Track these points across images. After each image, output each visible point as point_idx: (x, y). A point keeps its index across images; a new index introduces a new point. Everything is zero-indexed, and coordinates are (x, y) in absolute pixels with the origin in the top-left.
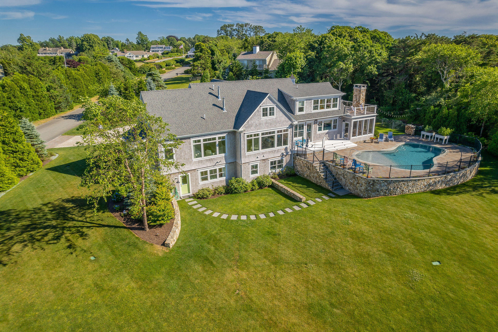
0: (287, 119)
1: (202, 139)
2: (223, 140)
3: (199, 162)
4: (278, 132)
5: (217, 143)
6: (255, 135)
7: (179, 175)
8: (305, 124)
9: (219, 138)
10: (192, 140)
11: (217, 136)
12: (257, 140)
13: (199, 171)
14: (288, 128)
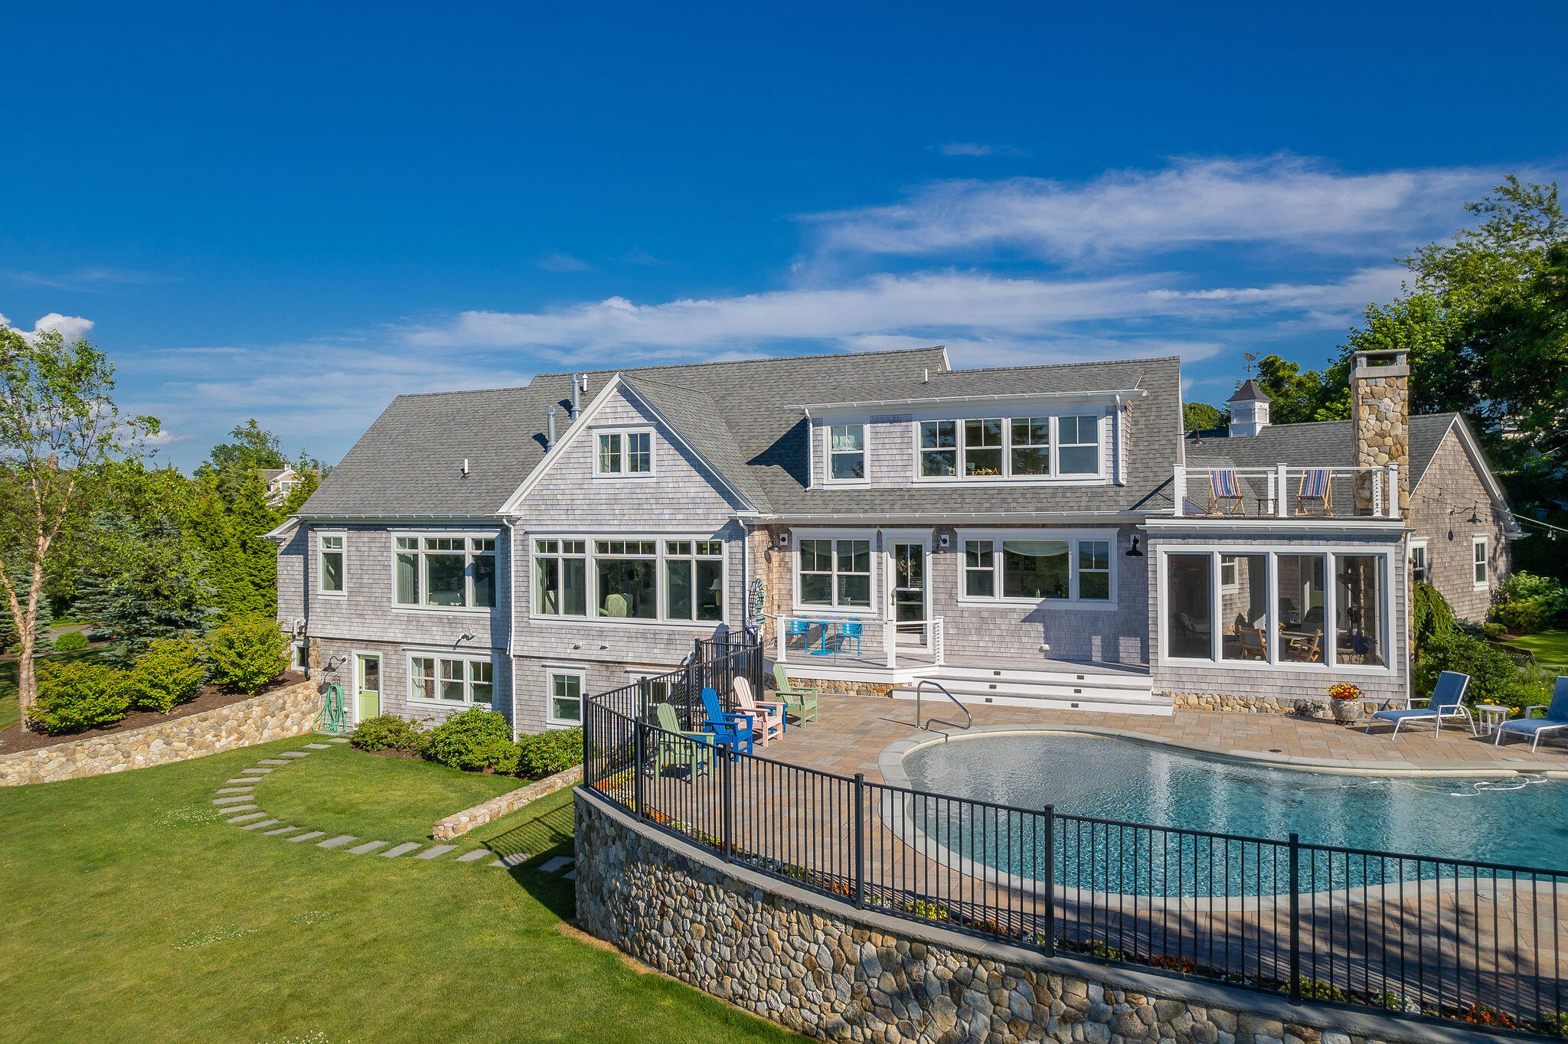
0: (711, 493)
1: (421, 536)
2: (489, 553)
3: (410, 619)
4: (672, 547)
5: (469, 561)
6: (567, 547)
7: (354, 652)
8: (873, 544)
9: (478, 544)
10: (395, 535)
11: (468, 536)
12: (576, 570)
13: (410, 655)
14: (716, 534)
